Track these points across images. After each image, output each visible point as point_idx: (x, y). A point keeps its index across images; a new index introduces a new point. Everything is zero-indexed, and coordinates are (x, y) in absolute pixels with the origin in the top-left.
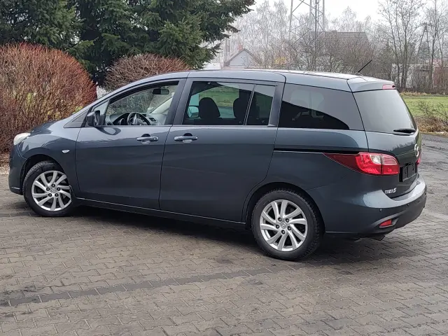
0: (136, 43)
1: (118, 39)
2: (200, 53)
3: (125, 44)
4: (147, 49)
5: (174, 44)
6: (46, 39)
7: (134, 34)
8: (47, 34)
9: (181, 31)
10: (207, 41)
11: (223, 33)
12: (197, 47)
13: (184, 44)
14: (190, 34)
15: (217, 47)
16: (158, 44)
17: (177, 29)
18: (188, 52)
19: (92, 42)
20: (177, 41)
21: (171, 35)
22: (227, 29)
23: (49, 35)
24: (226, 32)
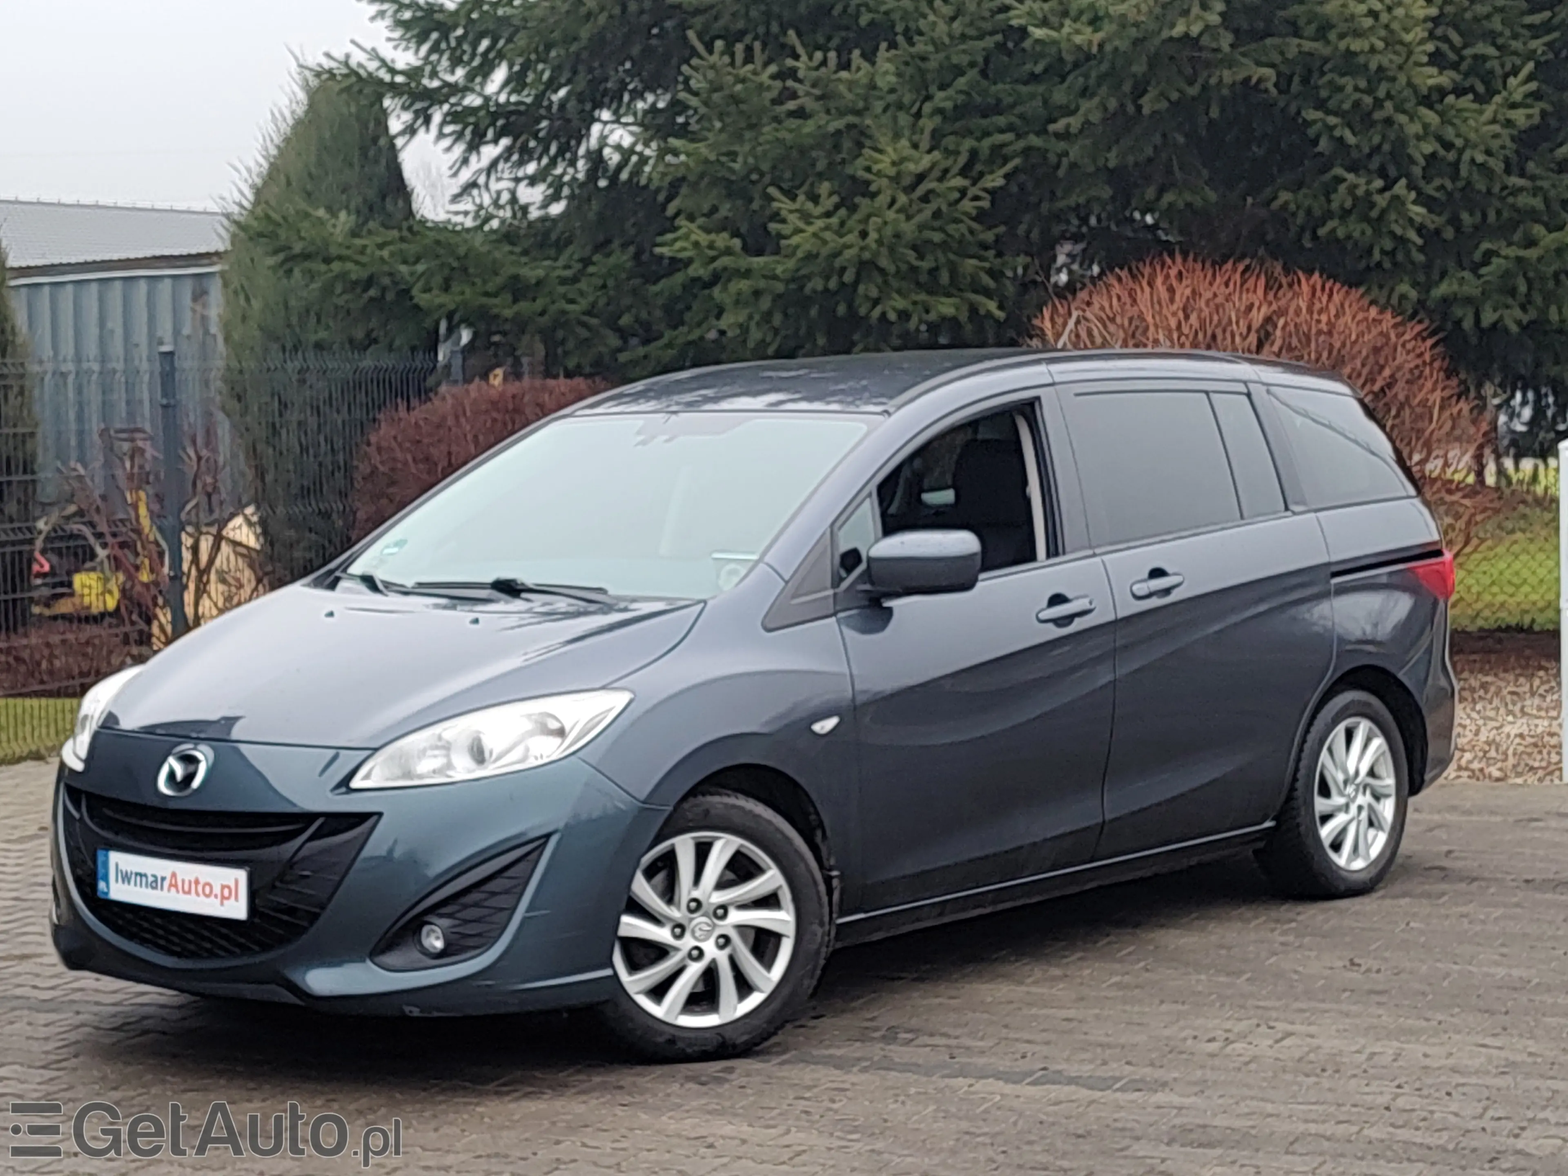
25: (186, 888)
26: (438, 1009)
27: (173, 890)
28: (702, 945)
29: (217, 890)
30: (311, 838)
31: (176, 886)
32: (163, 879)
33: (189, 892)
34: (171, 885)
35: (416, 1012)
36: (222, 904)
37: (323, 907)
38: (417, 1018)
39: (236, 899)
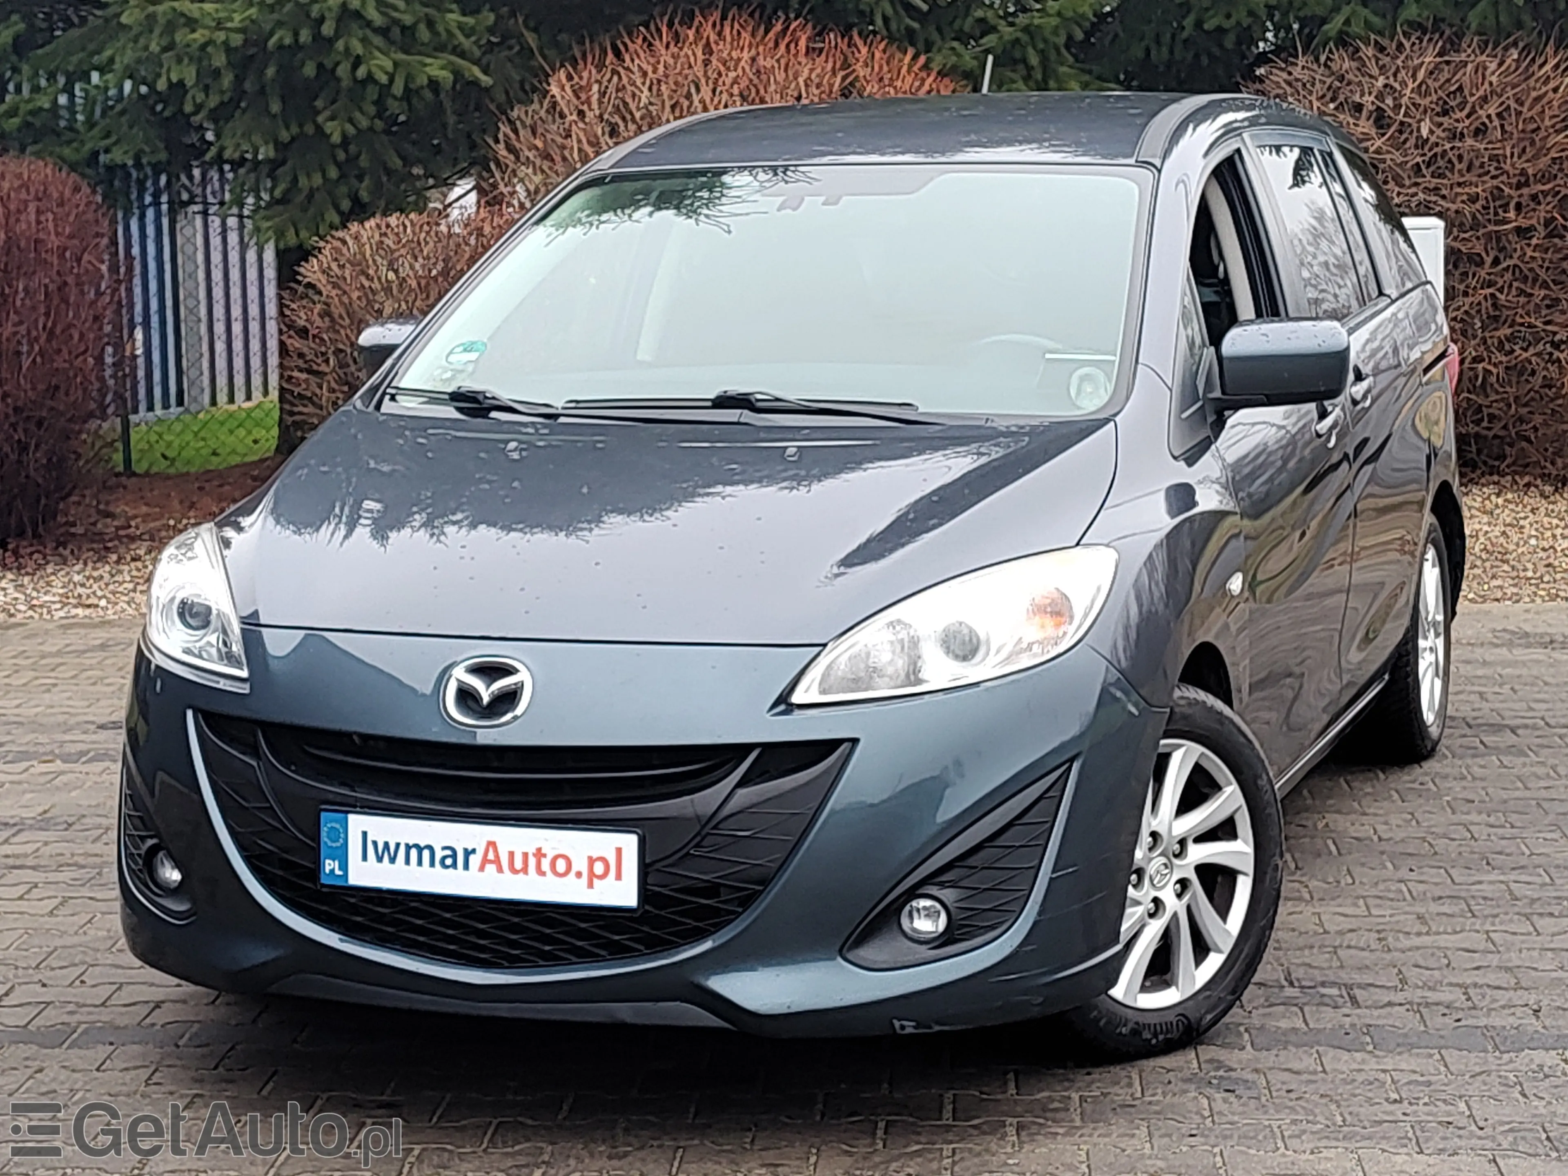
25: (518, 865)
26: (938, 1023)
27: (491, 868)
28: (1160, 894)
29: (580, 864)
30: (743, 783)
31: (497, 861)
32: (468, 853)
33: (525, 870)
34: (485, 861)
35: (910, 1028)
36: (591, 885)
37: (765, 882)
38: (911, 1035)
39: (619, 877)
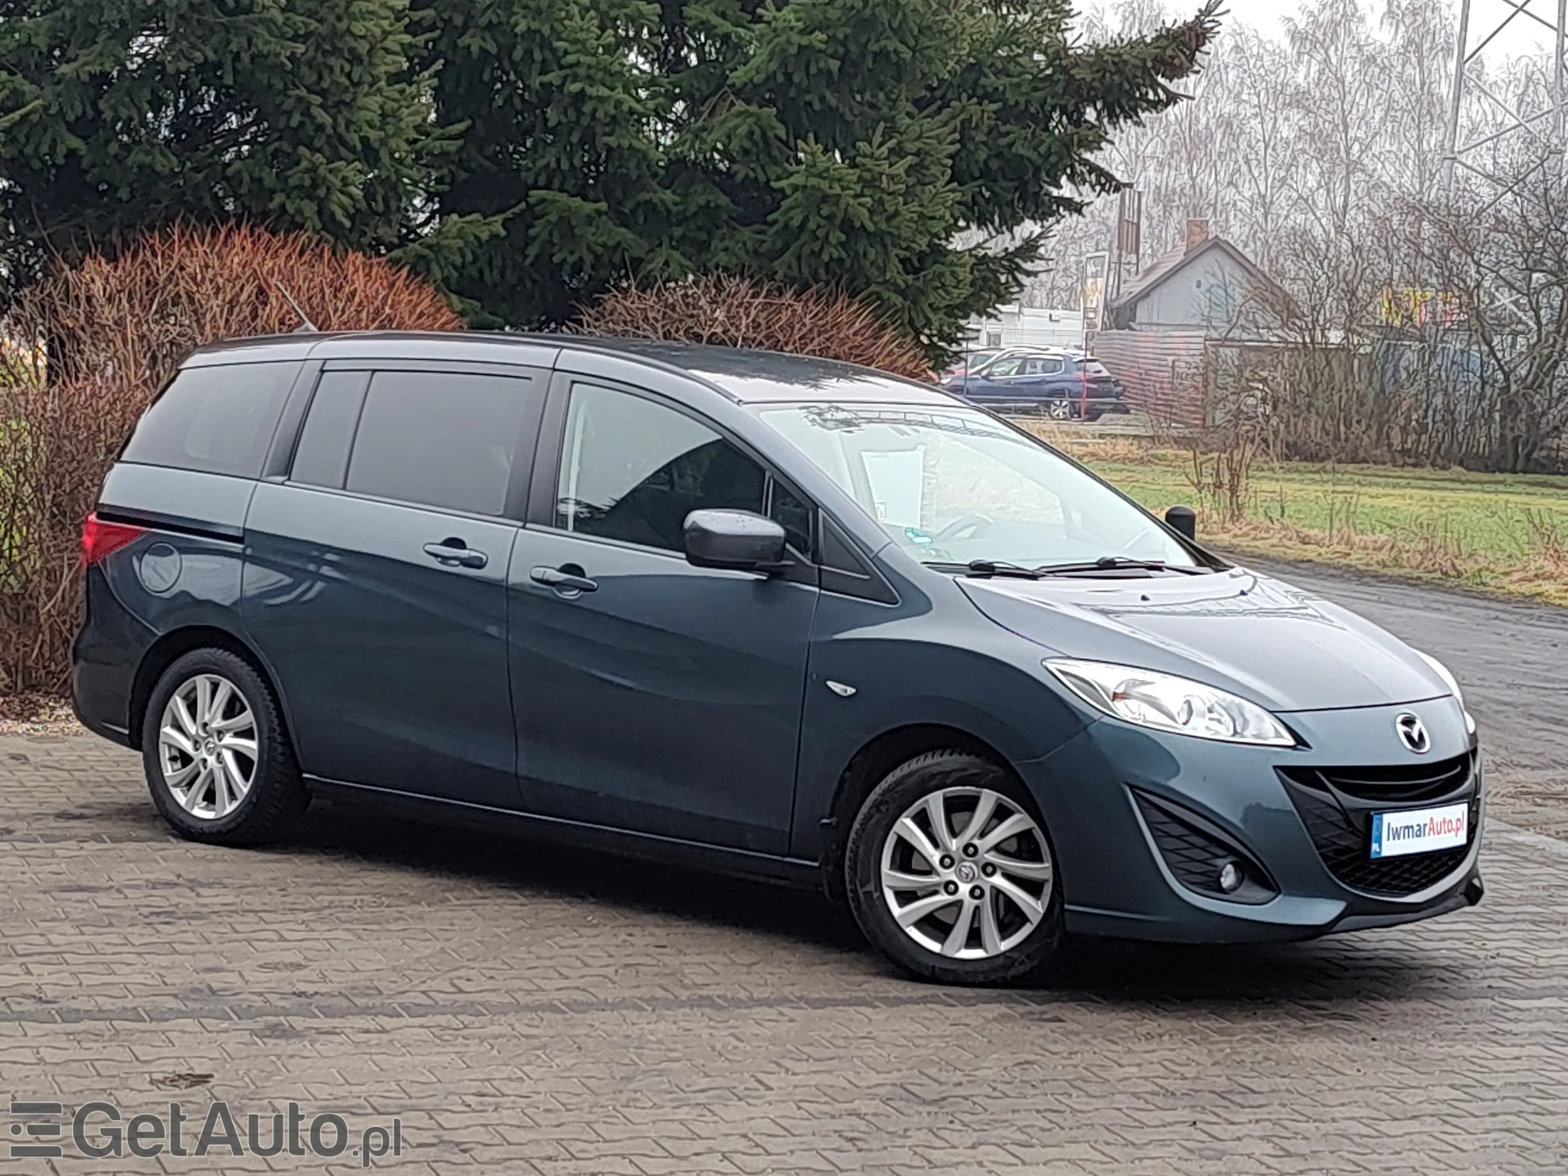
0: (678, 232)
1: (599, 213)
2: (949, 280)
3: (629, 235)
4: (723, 258)
5: (837, 236)
6: (310, 208)
7: (668, 196)
8: (314, 186)
9: (870, 183)
10: (981, 224)
11: (1055, 192)
12: (939, 253)
13: (878, 238)
14: (908, 193)
15: (1029, 248)
16: (770, 239)
17: (852, 175)
18: (894, 271)
19: (496, 225)
20: (847, 226)
21: (825, 199)
22: (1071, 178)
23: (322, 192)
24: (1067, 190)
